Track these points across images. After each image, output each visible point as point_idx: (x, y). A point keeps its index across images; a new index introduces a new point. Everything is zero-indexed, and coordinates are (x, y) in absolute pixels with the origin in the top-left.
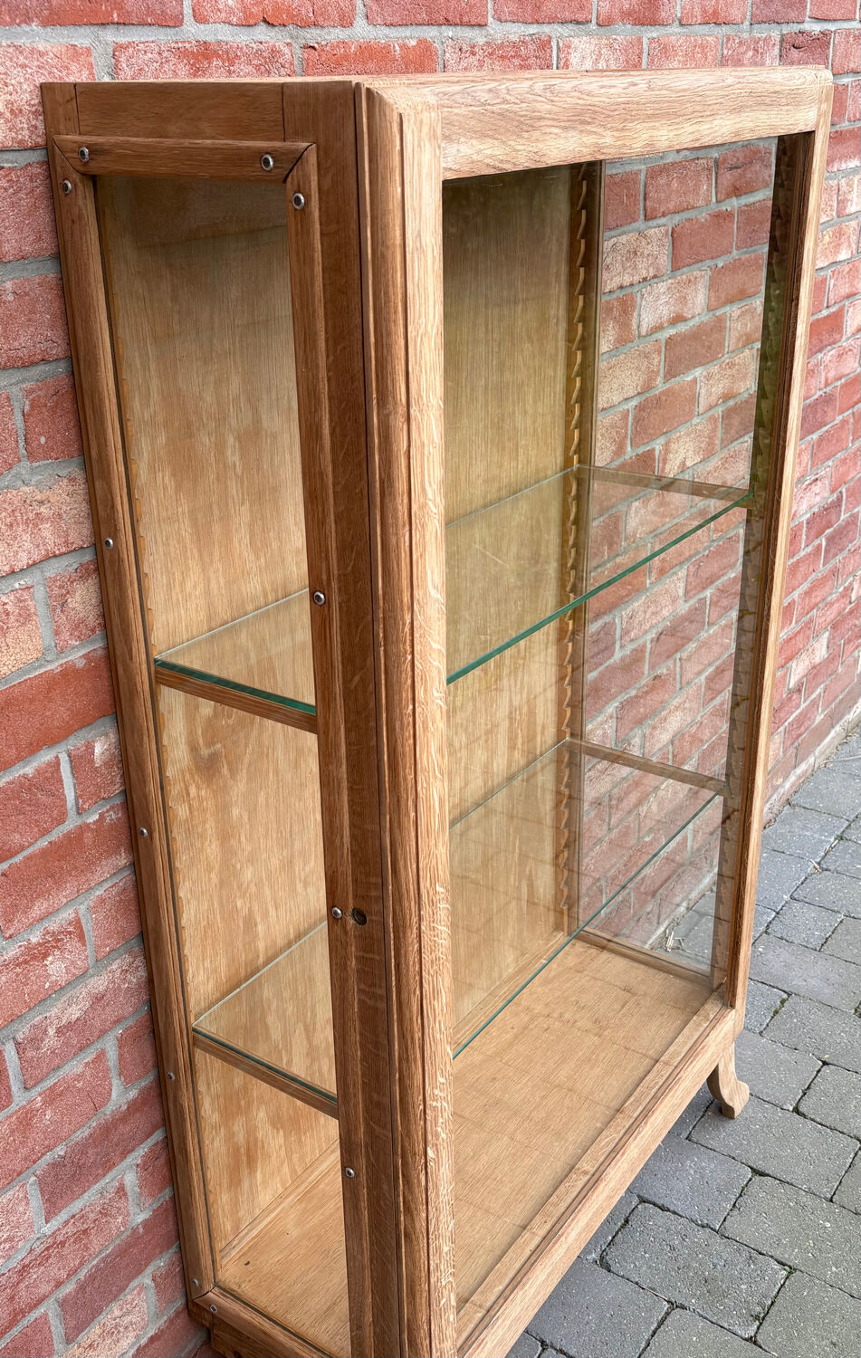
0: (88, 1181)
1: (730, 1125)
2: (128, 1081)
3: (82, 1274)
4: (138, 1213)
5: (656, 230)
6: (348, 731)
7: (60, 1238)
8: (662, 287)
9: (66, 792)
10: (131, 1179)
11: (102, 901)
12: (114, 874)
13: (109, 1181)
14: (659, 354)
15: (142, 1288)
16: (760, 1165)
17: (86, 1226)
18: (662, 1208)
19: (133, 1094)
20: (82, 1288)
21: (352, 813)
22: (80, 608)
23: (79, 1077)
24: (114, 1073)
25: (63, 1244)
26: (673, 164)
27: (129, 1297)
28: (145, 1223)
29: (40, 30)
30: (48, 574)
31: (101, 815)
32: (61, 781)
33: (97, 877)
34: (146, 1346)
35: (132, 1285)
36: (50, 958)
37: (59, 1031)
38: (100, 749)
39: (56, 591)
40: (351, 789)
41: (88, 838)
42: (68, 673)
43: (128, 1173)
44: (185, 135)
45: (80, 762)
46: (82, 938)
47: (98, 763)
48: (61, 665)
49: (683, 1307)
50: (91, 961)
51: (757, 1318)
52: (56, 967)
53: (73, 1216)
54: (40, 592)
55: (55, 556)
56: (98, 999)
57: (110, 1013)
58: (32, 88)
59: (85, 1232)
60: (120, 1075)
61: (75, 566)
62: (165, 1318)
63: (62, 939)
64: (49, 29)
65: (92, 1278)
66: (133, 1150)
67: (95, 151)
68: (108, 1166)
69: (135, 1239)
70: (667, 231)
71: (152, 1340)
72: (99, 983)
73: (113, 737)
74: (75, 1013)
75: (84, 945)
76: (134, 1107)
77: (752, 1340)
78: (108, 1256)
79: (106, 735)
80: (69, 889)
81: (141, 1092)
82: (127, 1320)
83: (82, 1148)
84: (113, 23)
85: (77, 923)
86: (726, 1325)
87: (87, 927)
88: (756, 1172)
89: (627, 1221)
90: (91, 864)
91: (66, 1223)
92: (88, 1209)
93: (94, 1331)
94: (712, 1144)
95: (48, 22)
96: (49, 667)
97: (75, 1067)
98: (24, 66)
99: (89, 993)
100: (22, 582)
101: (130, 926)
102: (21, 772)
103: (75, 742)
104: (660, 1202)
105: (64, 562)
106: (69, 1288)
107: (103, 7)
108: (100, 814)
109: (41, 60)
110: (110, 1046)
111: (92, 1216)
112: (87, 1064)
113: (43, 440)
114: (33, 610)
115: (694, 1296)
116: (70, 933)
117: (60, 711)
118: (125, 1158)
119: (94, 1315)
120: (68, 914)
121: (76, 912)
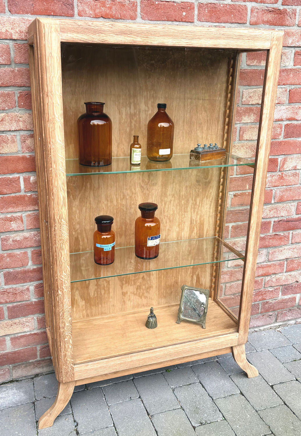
0: (18, 282)
2: (34, 263)
3: (15, 304)
4: (33, 298)
5: (280, 89)
7: (8, 291)
8: (283, 107)
9: (21, 185)
10: (32, 288)
11: (29, 215)
12: (34, 210)
13: (26, 285)
15: (33, 318)
16: (244, 392)
17: (16, 292)
18: (203, 387)
19: (35, 267)
20: (14, 307)
22: (29, 144)
23: (18, 255)
24: (30, 259)
25: (9, 293)
26: (291, 69)
27: (29, 319)
28: (35, 302)
29: (31, 15)
32: (19, 182)
33: (29, 208)
34: (32, 334)
35: (30, 316)
36: (12, 222)
37: (13, 241)
38: (32, 179)
39: (23, 138)
41: (27, 199)
42: (24, 158)
43: (31, 286)
45: (25, 180)
46: (22, 221)
47: (31, 182)
48: (22, 155)
49: (184, 410)
50: (25, 228)
51: (201, 423)
52: (14, 225)
53: (13, 288)
54: (18, 137)
55: (23, 130)
56: (26, 238)
57: (29, 244)
58: (26, 27)
59: (15, 293)
60: (32, 260)
61: (29, 134)
62: (40, 331)
63: (16, 219)
64: (33, 16)
65: (17, 306)
66: (33, 281)
68: (25, 281)
69: (31, 304)
70: (286, 90)
71: (35, 334)
72: (27, 234)
74: (18, 238)
75: (23, 223)
76: (34, 270)
77: (194, 428)
78: (23, 304)
79: (35, 176)
80: (20, 208)
81: (37, 268)
82: (27, 324)
83: (18, 273)
84: (52, 15)
85: (21, 217)
86: (190, 420)
87: (25, 219)
88: (242, 393)
89: (190, 384)
90: (27, 205)
91: (11, 288)
92: (17, 289)
93: (17, 320)
94: (235, 380)
95: (32, 14)
96: (19, 155)
97: (18, 252)
98: (25, 23)
99: (23, 235)
100: (14, 134)
101: (37, 224)
102: (9, 176)
103: (26, 175)
104: (204, 385)
105: (26, 132)
106: (10, 305)
107: (49, 12)
108: (31, 194)
109: (29, 22)
110: (29, 251)
111: (19, 291)
112: (21, 253)
113: (22, 104)
114: (15, 141)
115: (188, 409)
116: (19, 219)
117: (21, 166)
118: (31, 282)
119: (17, 317)
120: (19, 214)
121: (21, 215)
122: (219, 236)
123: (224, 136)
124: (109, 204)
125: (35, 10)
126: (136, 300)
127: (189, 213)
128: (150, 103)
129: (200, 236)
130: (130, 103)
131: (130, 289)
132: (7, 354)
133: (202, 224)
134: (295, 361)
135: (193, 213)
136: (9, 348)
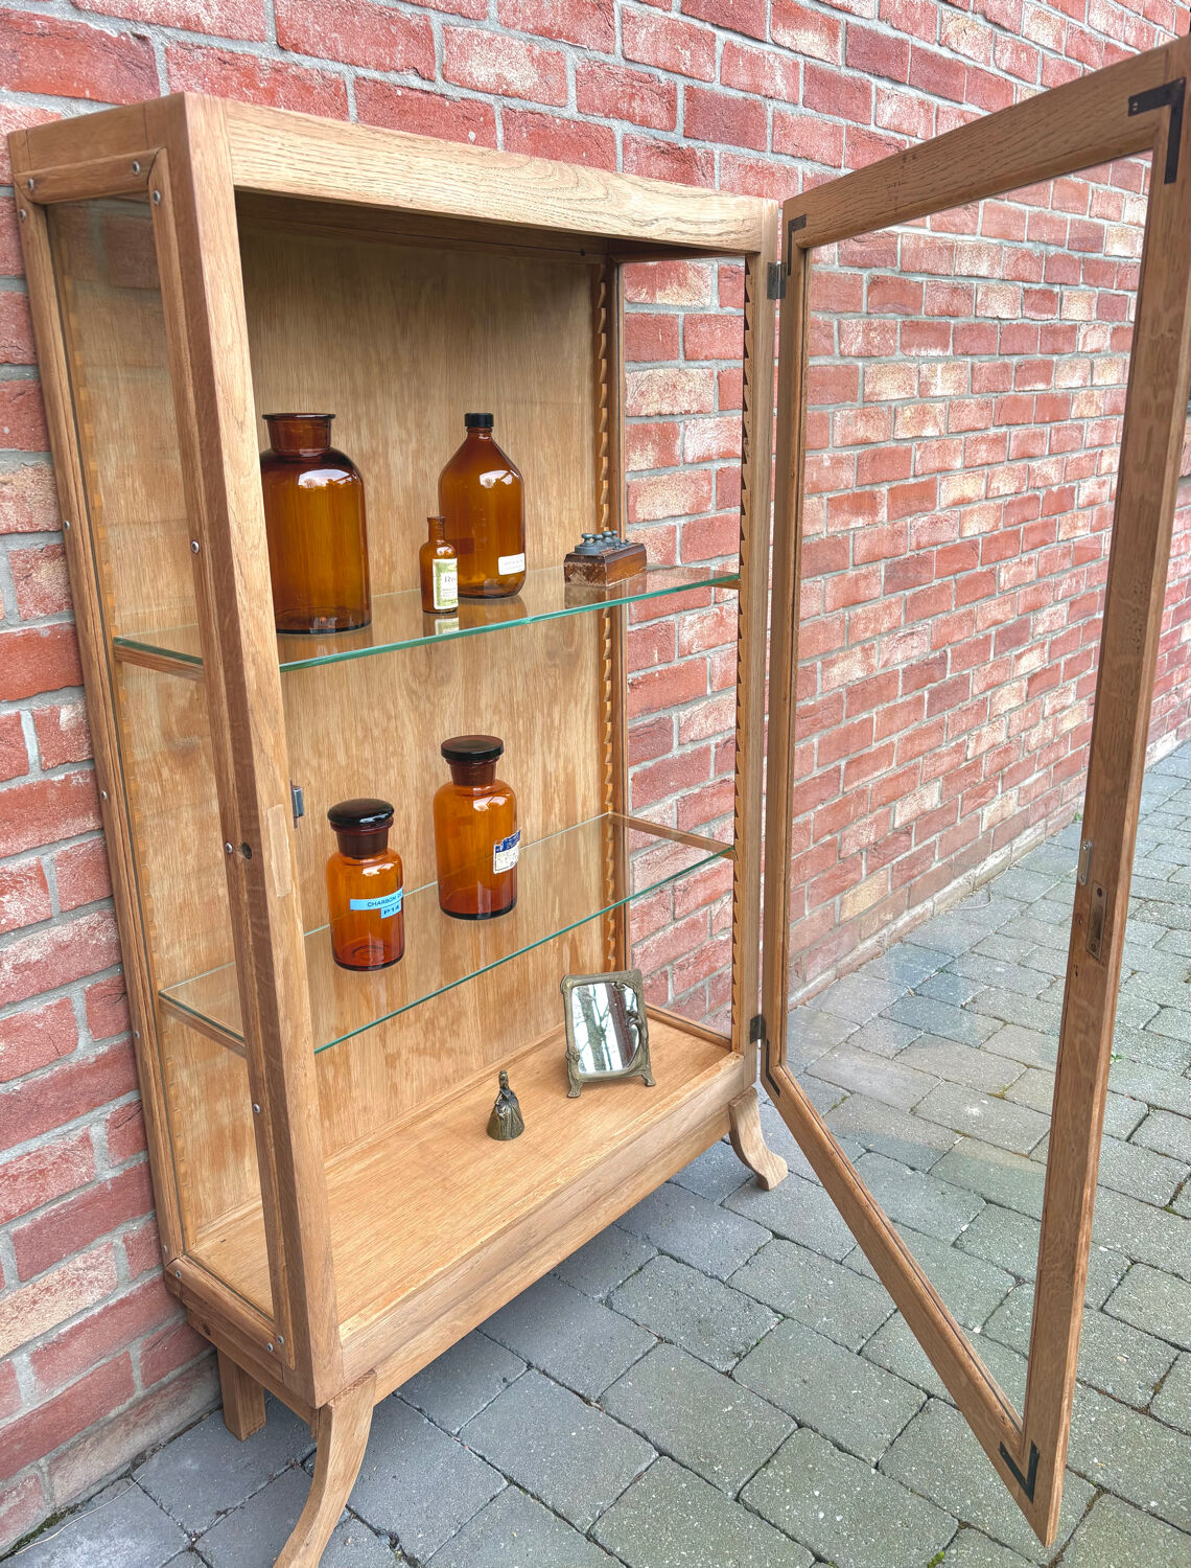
0: (47, 1122)
1: (763, 1197)
2: (98, 1035)
3: (40, 1215)
4: (107, 1169)
5: (700, 371)
6: (226, 672)
7: (12, 1172)
8: (710, 423)
9: (28, 746)
10: (98, 1132)
11: (67, 856)
12: (82, 834)
13: (74, 1129)
14: (710, 483)
15: (110, 1246)
16: (782, 1231)
17: (42, 1166)
18: (678, 1260)
19: (103, 1049)
20: (37, 1228)
21: (235, 750)
22: (45, 584)
23: (39, 1018)
24: (81, 1024)
25: (15, 1178)
26: (715, 316)
27: (95, 1252)
28: (114, 1181)
29: (11, 93)
30: (12, 548)
31: (68, 778)
32: (21, 735)
33: (62, 831)
34: (114, 1307)
35: (99, 1241)
36: (7, 897)
37: (15, 968)
38: (66, 715)
39: (20, 564)
40: (232, 727)
41: (52, 795)
42: (30, 639)
43: (96, 1125)
44: (91, 158)
45: (44, 724)
46: (44, 885)
47: (63, 728)
48: (23, 631)
49: (671, 1343)
50: (55, 911)
51: (738, 1355)
52: (14, 907)
53: (29, 1154)
54: (3, 563)
55: (18, 533)
56: (61, 947)
57: (76, 965)
59: (41, 1172)
60: (89, 1026)
61: (41, 546)
62: (139, 1285)
63: (21, 882)
64: (18, 94)
65: (49, 1220)
66: (101, 1104)
67: (38, 180)
68: (72, 1114)
69: (101, 1195)
70: (712, 374)
71: (122, 1303)
72: (63, 932)
73: (80, 708)
74: (35, 955)
75: (46, 891)
76: (102, 1063)
77: (729, 1374)
78: (71, 1203)
79: (74, 704)
80: (30, 837)
81: (112, 1050)
82: (92, 1274)
83: (43, 1088)
84: (85, 98)
85: (39, 869)
86: (706, 1359)
87: (51, 876)
88: (777, 1236)
89: (640, 1269)
90: (56, 820)
91: (20, 1158)
92: (46, 1151)
93: (52, 1276)
94: (742, 1210)
95: (15, 88)
96: (12, 630)
97: (35, 1008)
99: (51, 939)
101: (96, 885)
103: (41, 704)
104: (676, 1255)
105: (29, 540)
106: (23, 1225)
107: (75, 84)
108: (66, 776)
110: (77, 996)
111: (52, 1159)
112: (49, 1007)
115: (682, 1334)
116: (30, 878)
117: (22, 673)
118: (92, 1110)
119: (53, 1260)
120: (29, 860)
121: (38, 860)
122: (615, 810)
123: (602, 511)
124: (325, 767)
125: (25, 74)
126: (424, 1068)
127: (539, 757)
128: (411, 415)
129: (570, 819)
130: (358, 418)
131: (406, 1037)
132: (26, 1422)
133: (570, 783)
134: (835, 1107)
135: (547, 755)
136: (30, 1394)
